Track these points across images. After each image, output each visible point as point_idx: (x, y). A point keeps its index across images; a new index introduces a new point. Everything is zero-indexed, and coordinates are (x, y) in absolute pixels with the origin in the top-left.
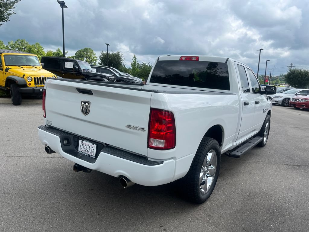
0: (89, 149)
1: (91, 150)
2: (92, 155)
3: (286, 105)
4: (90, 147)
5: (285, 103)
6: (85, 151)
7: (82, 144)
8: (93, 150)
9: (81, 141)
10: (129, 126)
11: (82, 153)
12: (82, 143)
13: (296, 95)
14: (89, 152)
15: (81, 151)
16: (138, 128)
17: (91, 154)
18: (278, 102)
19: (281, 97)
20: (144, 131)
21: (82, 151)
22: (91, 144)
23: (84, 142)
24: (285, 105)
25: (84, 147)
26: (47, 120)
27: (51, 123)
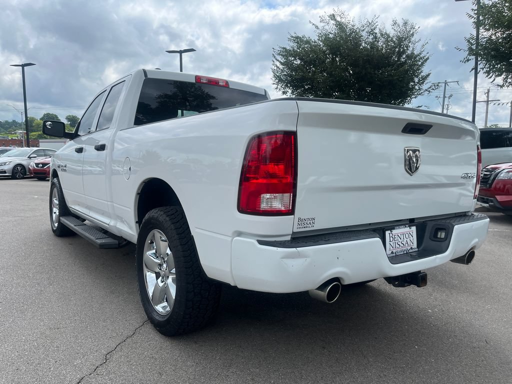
0: (405, 240)
1: (409, 241)
2: (412, 248)
3: (19, 176)
4: (407, 235)
5: (16, 173)
6: (399, 248)
7: (391, 238)
8: (411, 239)
9: (389, 232)
11: (394, 255)
12: (391, 236)
13: (30, 157)
14: (407, 245)
15: (392, 253)
17: (409, 248)
18: (5, 172)
19: (9, 164)
21: (395, 251)
22: (408, 229)
23: (394, 232)
24: (17, 176)
25: (397, 242)
26: (299, 219)
27: (311, 222)
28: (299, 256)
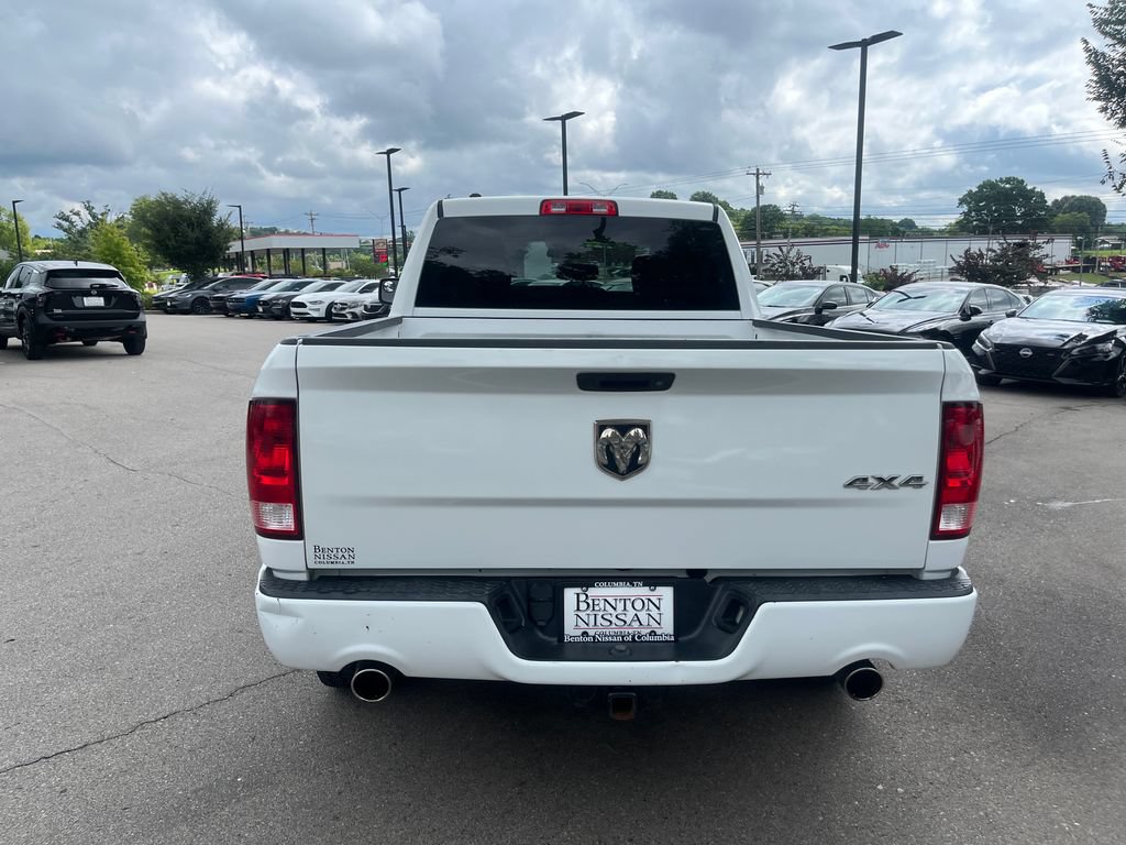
0: (631, 613)
1: (643, 616)
2: (652, 634)
4: (638, 602)
6: (606, 627)
7: (583, 606)
8: (654, 612)
9: (576, 590)
10: (859, 483)
11: (588, 639)
12: (583, 597)
14: (636, 624)
15: (585, 634)
16: (896, 483)
17: (646, 631)
20: (921, 486)
21: (591, 633)
22: (643, 591)
23: (592, 592)
25: (601, 613)
26: (316, 548)
27: (346, 555)
28: (281, 611)
